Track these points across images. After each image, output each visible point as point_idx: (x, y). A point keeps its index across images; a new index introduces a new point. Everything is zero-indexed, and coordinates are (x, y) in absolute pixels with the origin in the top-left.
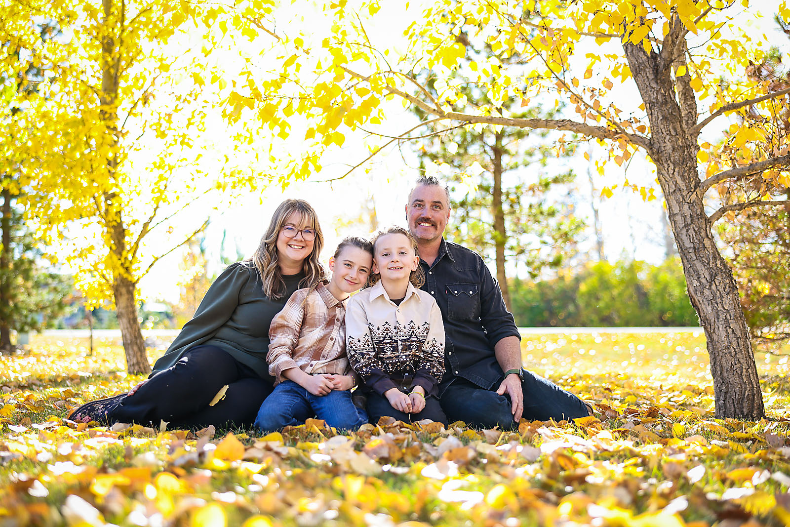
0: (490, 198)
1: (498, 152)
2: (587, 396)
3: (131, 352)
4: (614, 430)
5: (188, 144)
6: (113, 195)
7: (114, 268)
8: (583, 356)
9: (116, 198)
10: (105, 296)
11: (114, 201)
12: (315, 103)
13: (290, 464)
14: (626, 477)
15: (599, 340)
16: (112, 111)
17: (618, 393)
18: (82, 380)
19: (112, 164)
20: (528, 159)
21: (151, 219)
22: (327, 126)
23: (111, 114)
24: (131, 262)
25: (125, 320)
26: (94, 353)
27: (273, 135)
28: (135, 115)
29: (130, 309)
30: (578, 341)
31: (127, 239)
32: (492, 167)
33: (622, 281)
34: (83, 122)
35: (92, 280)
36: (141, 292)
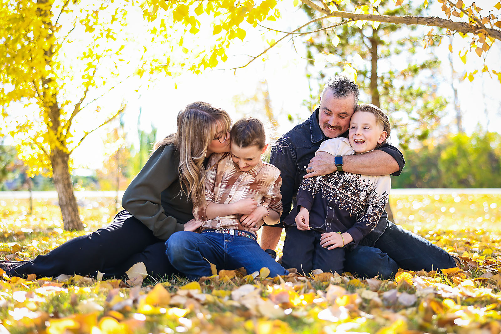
0: (368, 82)
1: (375, 42)
2: (451, 249)
3: (66, 212)
4: (475, 279)
5: (112, 37)
6: (50, 80)
7: (51, 142)
8: (444, 213)
9: (52, 83)
10: (43, 165)
11: (50, 85)
12: (221, 4)
13: (208, 309)
14: (488, 320)
15: (457, 200)
16: (47, 8)
17: (476, 246)
18: (26, 235)
19: (48, 53)
20: (400, 48)
21: (82, 100)
22: (231, 24)
23: (46, 11)
24: (65, 137)
25: (61, 185)
26: (34, 211)
27: (185, 30)
28: (67, 11)
29: (65, 176)
30: (441, 201)
31: (61, 117)
32: (369, 57)
33: (476, 150)
34: (22, 18)
35: (32, 152)
36: (74, 161)
